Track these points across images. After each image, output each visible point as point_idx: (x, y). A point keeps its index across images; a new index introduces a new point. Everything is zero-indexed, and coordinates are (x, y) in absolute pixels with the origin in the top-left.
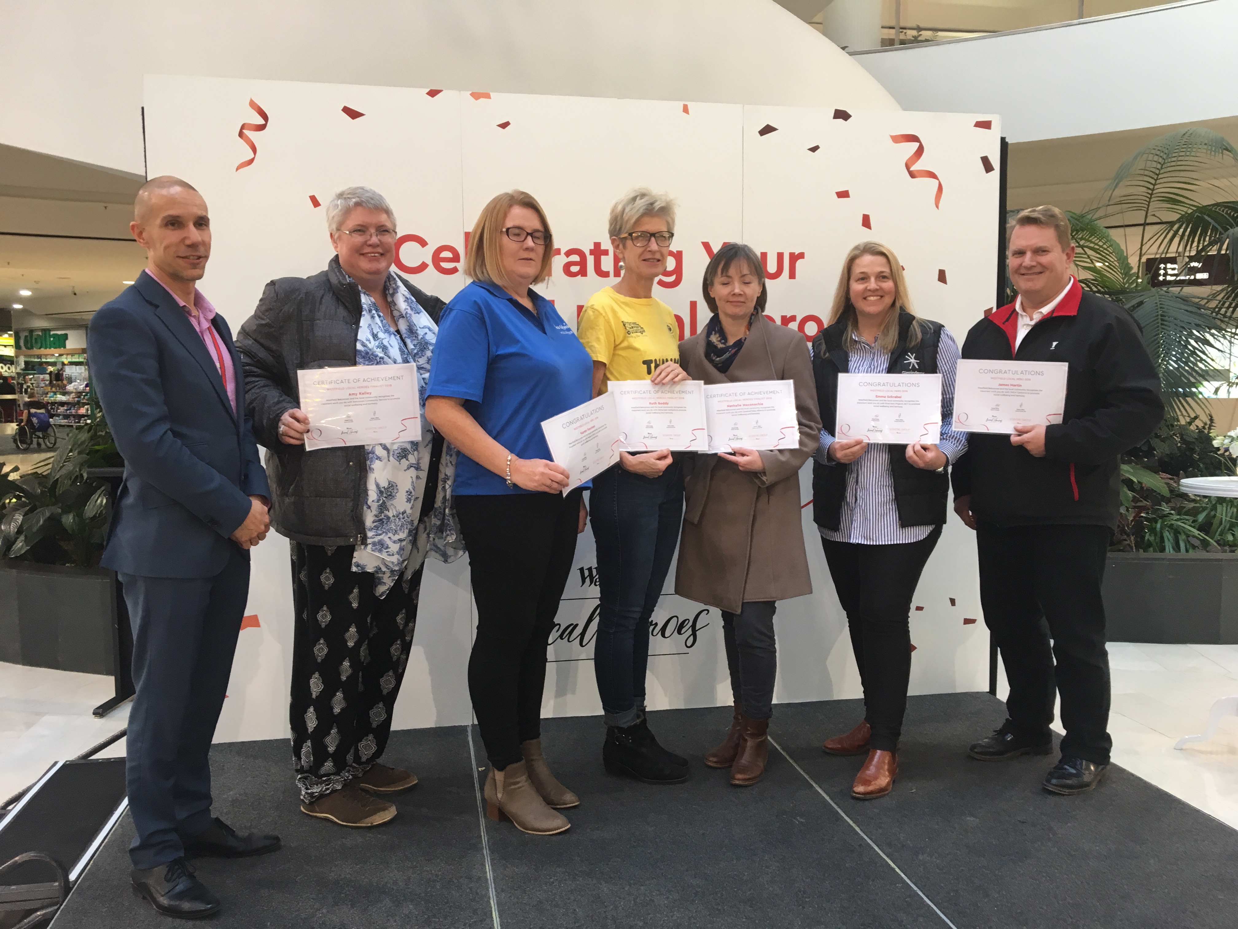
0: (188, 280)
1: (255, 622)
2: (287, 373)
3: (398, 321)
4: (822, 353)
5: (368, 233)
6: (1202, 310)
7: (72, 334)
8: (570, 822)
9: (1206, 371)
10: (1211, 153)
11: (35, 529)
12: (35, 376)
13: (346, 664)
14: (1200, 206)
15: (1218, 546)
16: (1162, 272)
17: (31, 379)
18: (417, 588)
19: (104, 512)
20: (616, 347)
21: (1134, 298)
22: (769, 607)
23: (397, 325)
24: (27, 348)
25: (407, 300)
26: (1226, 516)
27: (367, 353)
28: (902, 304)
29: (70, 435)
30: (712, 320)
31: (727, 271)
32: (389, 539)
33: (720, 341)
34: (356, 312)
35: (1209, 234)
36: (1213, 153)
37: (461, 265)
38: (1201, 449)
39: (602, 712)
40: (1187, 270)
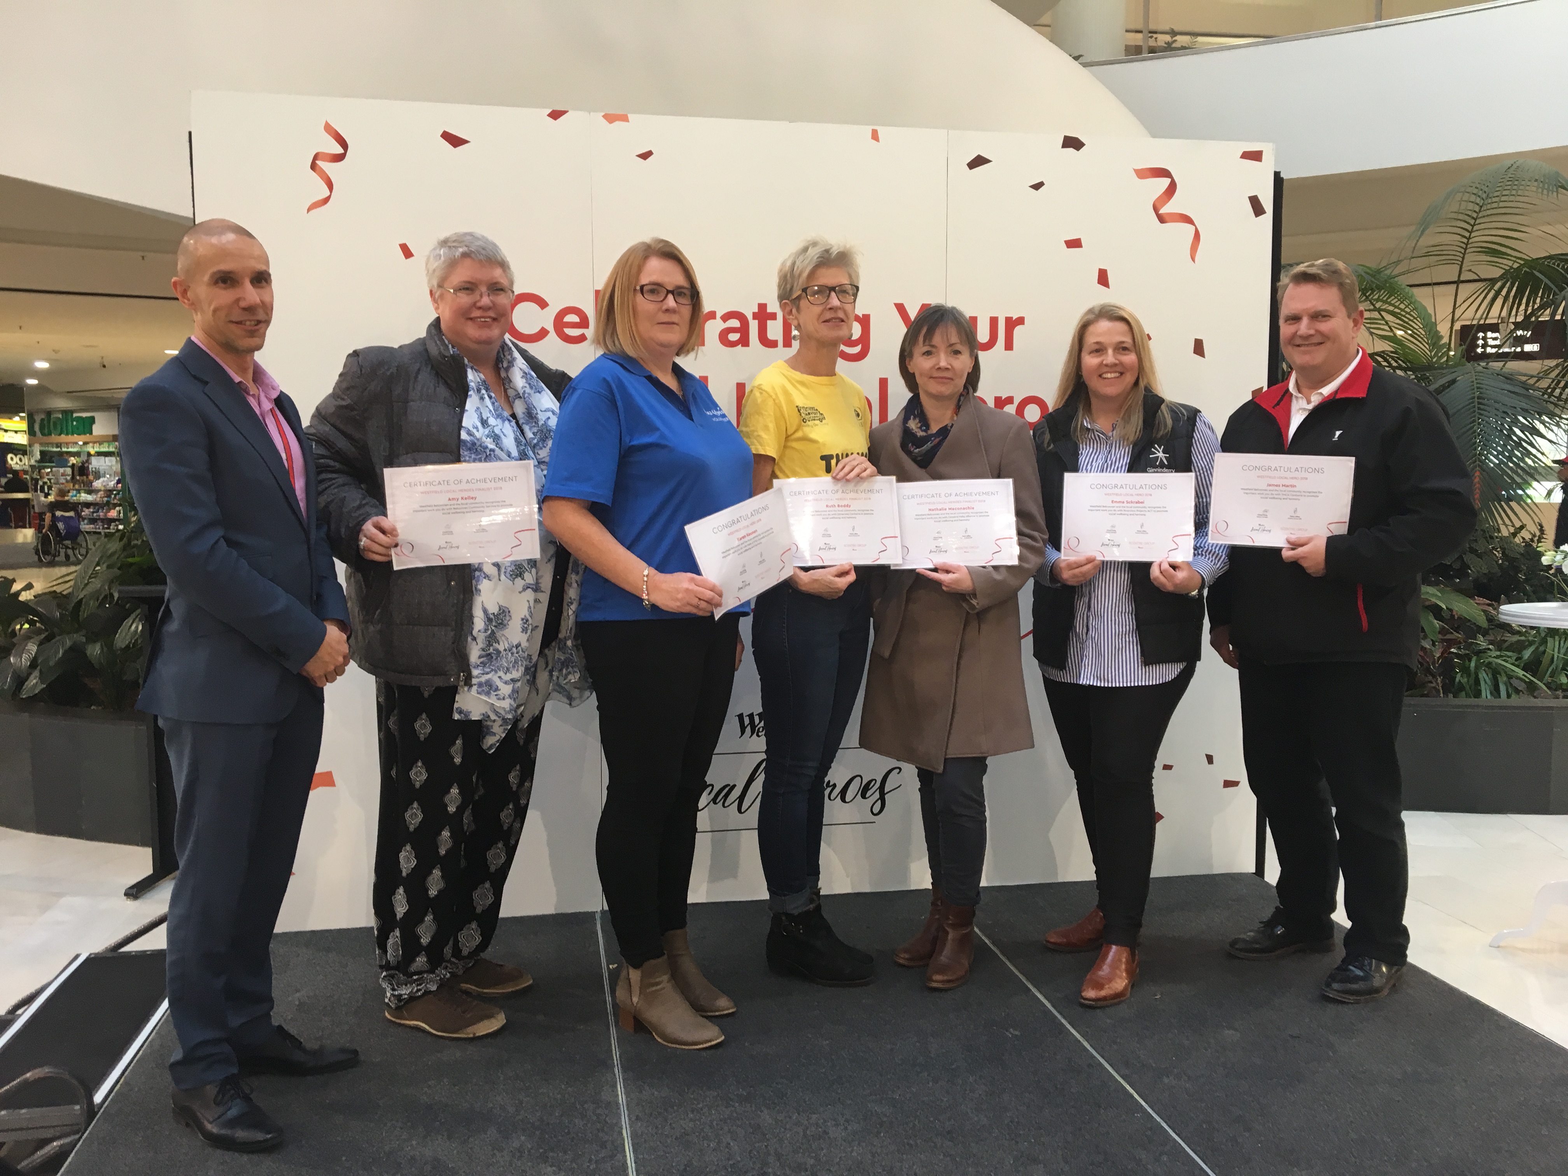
0: (243, 351)
1: (328, 780)
2: (374, 468)
3: (514, 402)
4: (1046, 445)
5: (477, 293)
6: (1531, 391)
7: (99, 416)
8: (723, 1034)
9: (1535, 469)
10: (1542, 191)
11: (52, 663)
12: (54, 469)
13: (446, 834)
14: (1528, 258)
15: (1548, 691)
16: (1480, 342)
17: (48, 474)
18: (536, 738)
19: (139, 642)
20: (787, 437)
21: (1443, 375)
22: (979, 765)
23: (512, 407)
24: (43, 434)
25: (525, 375)
26: (1559, 652)
27: (474, 444)
28: (1148, 383)
29: (98, 544)
30: (911, 401)
31: (931, 339)
32: (499, 679)
33: (920, 428)
34: (461, 392)
35: (1540, 295)
36: (1545, 192)
37: (589, 333)
38: (1527, 567)
39: (766, 896)
40: (1512, 340)
